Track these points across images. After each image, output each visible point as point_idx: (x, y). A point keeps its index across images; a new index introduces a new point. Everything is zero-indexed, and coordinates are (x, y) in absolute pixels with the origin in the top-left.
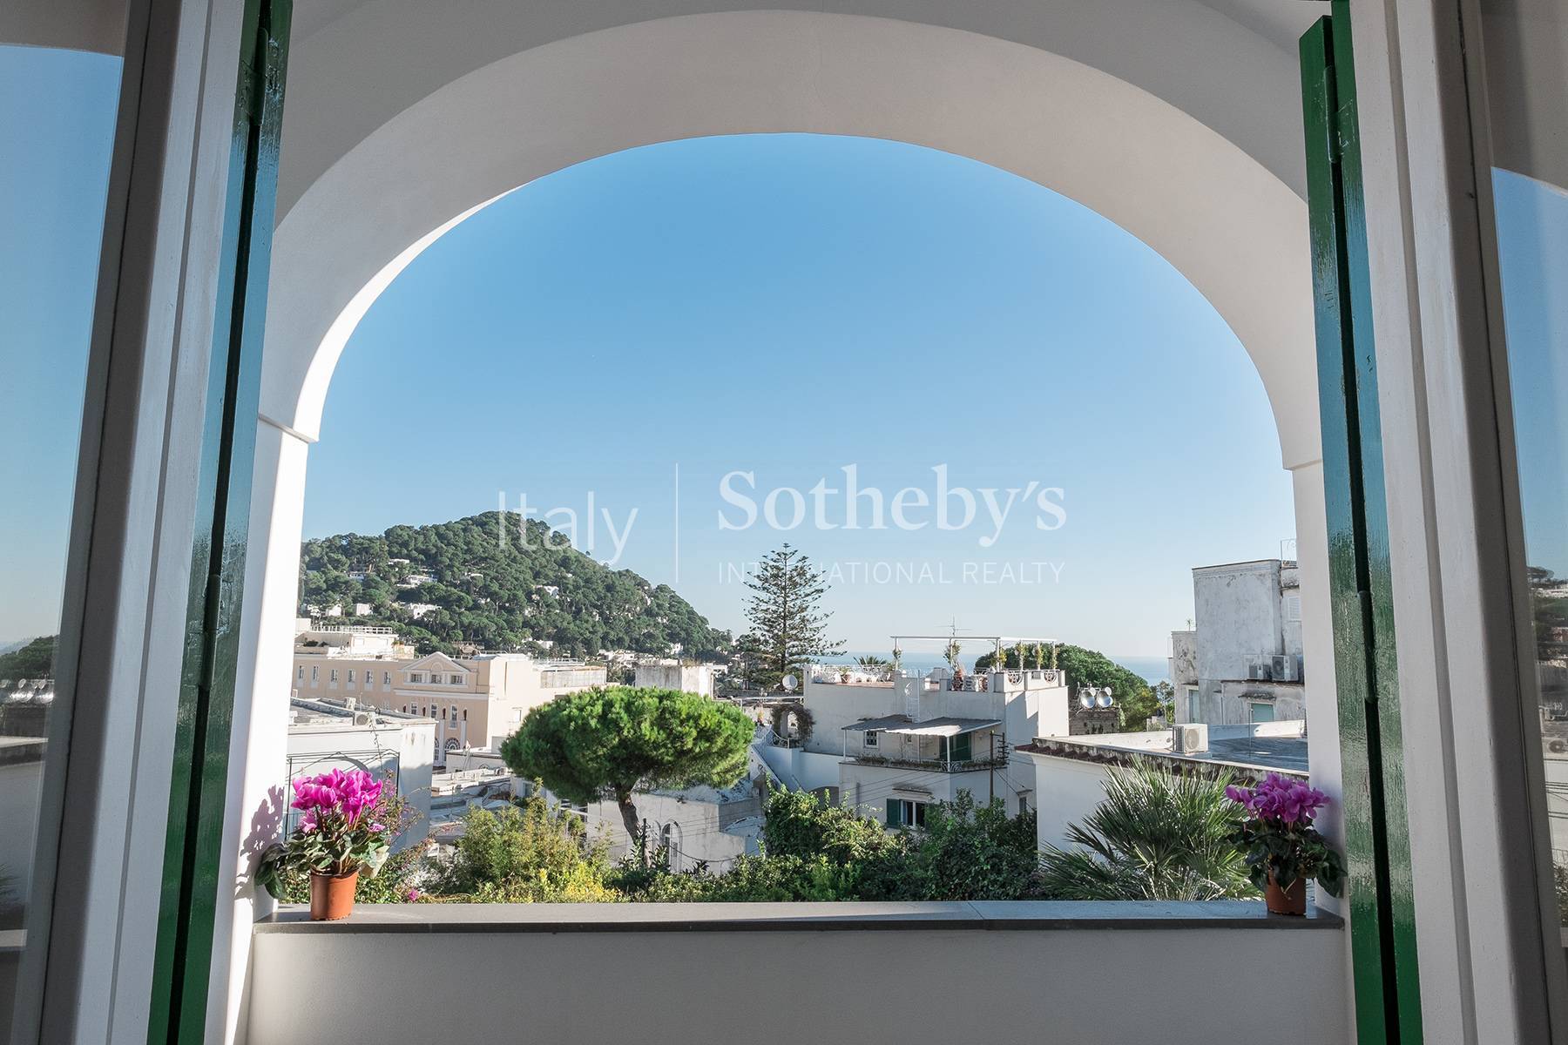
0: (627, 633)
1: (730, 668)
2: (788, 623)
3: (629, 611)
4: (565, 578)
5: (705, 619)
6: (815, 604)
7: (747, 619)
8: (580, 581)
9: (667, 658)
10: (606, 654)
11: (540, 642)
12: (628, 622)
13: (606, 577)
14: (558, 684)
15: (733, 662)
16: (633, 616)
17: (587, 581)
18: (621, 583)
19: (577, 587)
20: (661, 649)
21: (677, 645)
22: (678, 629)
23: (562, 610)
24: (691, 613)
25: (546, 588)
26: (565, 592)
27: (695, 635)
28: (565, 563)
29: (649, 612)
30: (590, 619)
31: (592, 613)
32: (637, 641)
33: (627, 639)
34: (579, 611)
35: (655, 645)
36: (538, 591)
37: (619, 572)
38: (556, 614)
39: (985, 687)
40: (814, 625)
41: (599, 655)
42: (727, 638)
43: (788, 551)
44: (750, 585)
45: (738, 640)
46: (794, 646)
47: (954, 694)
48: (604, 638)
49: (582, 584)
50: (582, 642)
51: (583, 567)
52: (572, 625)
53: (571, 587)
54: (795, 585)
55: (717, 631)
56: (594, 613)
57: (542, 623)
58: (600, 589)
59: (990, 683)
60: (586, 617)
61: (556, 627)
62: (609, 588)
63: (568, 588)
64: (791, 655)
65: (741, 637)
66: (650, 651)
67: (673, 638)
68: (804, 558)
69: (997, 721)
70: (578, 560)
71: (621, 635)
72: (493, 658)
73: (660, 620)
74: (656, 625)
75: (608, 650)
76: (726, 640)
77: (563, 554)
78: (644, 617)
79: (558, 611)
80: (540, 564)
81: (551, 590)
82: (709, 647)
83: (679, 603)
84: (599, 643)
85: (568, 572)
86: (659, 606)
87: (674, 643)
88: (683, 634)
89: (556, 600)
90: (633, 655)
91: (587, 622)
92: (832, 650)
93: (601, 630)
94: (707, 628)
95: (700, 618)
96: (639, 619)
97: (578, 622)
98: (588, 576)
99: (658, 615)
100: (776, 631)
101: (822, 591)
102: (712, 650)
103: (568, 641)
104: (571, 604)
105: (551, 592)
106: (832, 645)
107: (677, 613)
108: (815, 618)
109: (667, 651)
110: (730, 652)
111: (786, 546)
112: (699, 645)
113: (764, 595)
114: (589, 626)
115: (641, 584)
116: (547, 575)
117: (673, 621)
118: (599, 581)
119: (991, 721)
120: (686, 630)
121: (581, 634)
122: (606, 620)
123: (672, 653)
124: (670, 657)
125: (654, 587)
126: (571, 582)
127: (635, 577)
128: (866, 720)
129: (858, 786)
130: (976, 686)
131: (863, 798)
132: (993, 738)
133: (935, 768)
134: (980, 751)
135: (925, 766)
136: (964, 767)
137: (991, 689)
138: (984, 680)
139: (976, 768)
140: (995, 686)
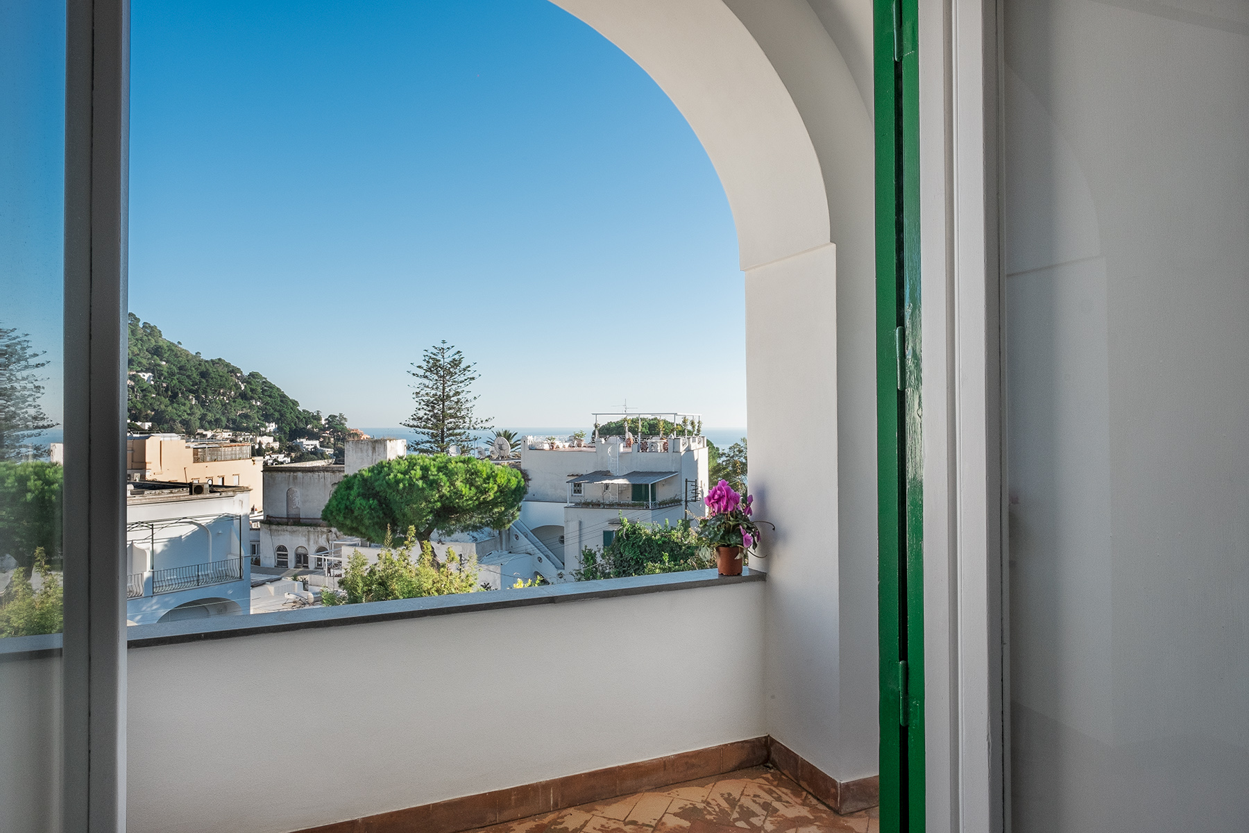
0: (223, 414)
1: (320, 442)
2: (446, 403)
3: (224, 395)
4: (159, 365)
5: (297, 402)
6: (466, 389)
7: (414, 401)
8: (174, 368)
9: (263, 435)
10: (205, 433)
11: (139, 423)
12: (224, 405)
13: (200, 365)
14: (208, 459)
15: (324, 437)
16: (228, 399)
17: (181, 368)
18: (215, 370)
19: (172, 374)
20: (257, 428)
21: (271, 424)
22: (272, 411)
23: (158, 394)
24: (283, 398)
25: (141, 374)
26: (159, 378)
27: (288, 415)
28: (156, 351)
29: (243, 396)
30: (187, 402)
31: (188, 397)
32: (234, 421)
33: (224, 419)
34: (174, 396)
35: (251, 425)
36: (133, 378)
37: (212, 361)
38: (153, 398)
39: (666, 449)
40: (468, 405)
41: (198, 434)
42: (318, 418)
43: (445, 346)
44: (414, 374)
45: (326, 420)
46: (451, 423)
47: (642, 455)
48: (203, 418)
49: (176, 371)
50: (180, 422)
51: (176, 355)
52: (170, 408)
53: (166, 374)
54: (451, 374)
55: (308, 412)
56: (191, 397)
57: (139, 406)
58: (195, 376)
59: (670, 447)
60: (183, 400)
61: (153, 410)
62: (204, 375)
63: (162, 374)
64: (449, 429)
65: (330, 416)
66: (247, 429)
67: (268, 418)
68: (459, 352)
69: (675, 472)
70: (170, 350)
71: (218, 416)
72: (148, 438)
73: (254, 403)
74: (251, 407)
75: (206, 430)
76: (315, 419)
77: (154, 344)
78: (239, 400)
79: (154, 395)
81: (146, 376)
82: (302, 425)
83: (271, 388)
84: (198, 423)
85: (161, 360)
86: (252, 390)
87: (269, 423)
88: (277, 415)
89: (151, 385)
90: (231, 434)
91: (184, 405)
92: (481, 425)
93: (199, 412)
94: (298, 410)
95: (291, 401)
96: (234, 402)
97: (175, 405)
98: (182, 363)
99: (252, 398)
101: (473, 379)
102: (304, 428)
103: (166, 422)
104: (167, 389)
105: (146, 378)
106: (482, 422)
107: (270, 396)
108: (467, 401)
109: (263, 429)
110: (320, 429)
111: (444, 342)
112: (293, 424)
114: (187, 408)
115: (234, 371)
117: (267, 404)
118: (193, 369)
119: (672, 473)
120: (279, 411)
121: (180, 416)
122: (202, 403)
123: (268, 431)
124: (266, 434)
125: (246, 373)
126: (165, 369)
127: (228, 365)
128: (573, 475)
129: (580, 523)
130: (659, 448)
131: (584, 531)
132: (686, 484)
133: (640, 506)
134: (663, 494)
135: (633, 506)
136: (660, 504)
137: (670, 450)
138: (664, 444)
139: (668, 505)
140: (674, 448)
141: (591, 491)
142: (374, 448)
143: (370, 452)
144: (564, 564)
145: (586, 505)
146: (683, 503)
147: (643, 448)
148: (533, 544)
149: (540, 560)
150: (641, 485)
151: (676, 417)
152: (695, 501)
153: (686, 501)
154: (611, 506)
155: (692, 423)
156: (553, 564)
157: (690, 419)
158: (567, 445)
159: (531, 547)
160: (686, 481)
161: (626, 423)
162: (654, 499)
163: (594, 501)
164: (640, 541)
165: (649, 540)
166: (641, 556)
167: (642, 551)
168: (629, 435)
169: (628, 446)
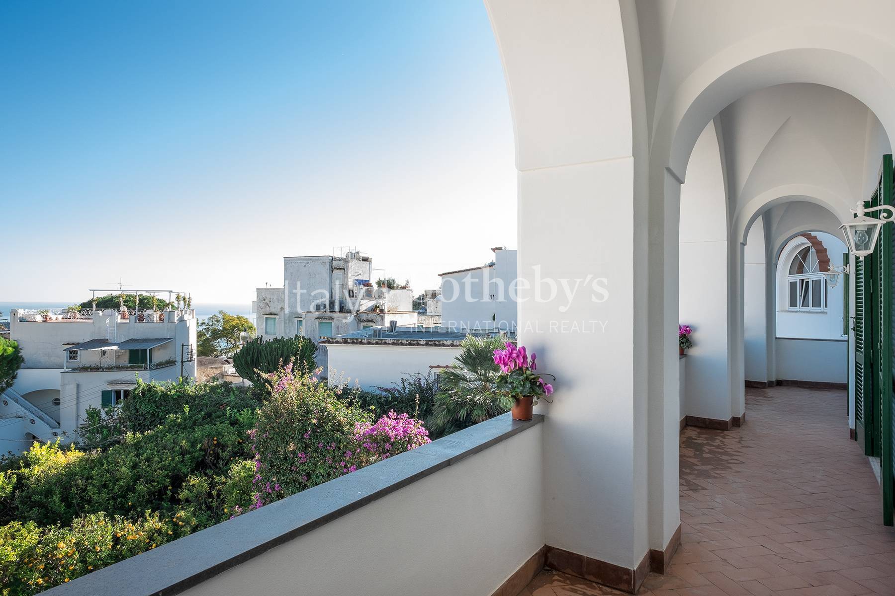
39: (161, 320)
47: (138, 324)
59: (165, 317)
69: (170, 339)
119: (167, 339)
128: (68, 344)
129: (78, 386)
130: (155, 319)
131: (81, 394)
132: (183, 348)
133: (139, 368)
134: (159, 356)
135: (132, 368)
136: (157, 365)
137: (166, 320)
138: (160, 315)
139: (164, 366)
140: (169, 319)
141: (87, 357)
144: (59, 424)
145: (85, 369)
146: (179, 364)
147: (140, 319)
148: (26, 409)
149: (33, 421)
150: (138, 350)
151: (171, 293)
152: (191, 361)
153: (182, 362)
154: (110, 369)
155: (184, 299)
156: (48, 424)
157: (183, 295)
158: (60, 317)
159: (21, 411)
160: (183, 345)
161: (121, 298)
162: (151, 362)
163: (93, 366)
164: (156, 397)
165: (165, 395)
166: (157, 410)
167: (158, 405)
168: (123, 308)
169: (123, 317)
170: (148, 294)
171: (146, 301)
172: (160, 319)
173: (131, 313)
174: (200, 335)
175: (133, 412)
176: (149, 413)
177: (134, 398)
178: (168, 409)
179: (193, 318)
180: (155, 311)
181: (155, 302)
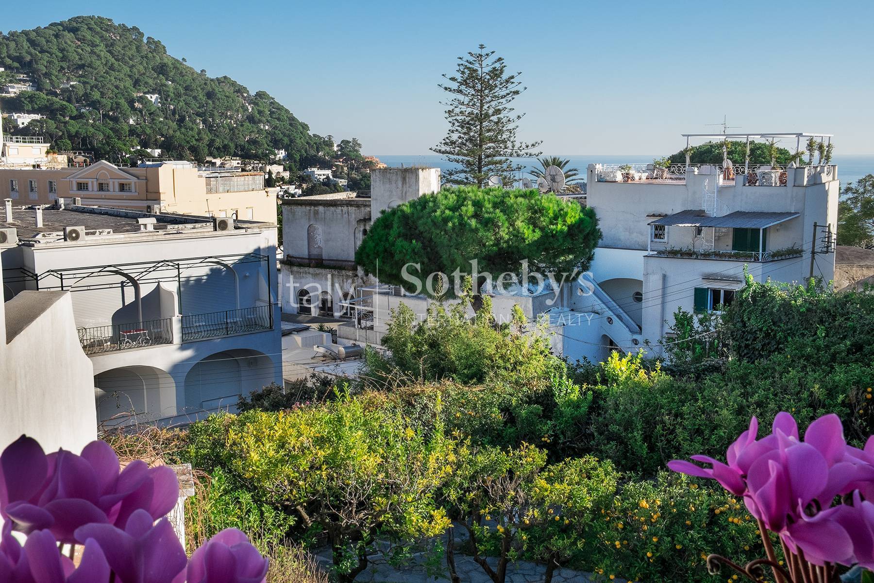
0: (231, 140)
1: (333, 172)
2: (484, 124)
3: (231, 118)
4: (165, 85)
5: (306, 125)
6: (509, 106)
7: (447, 121)
8: (180, 88)
9: (273, 164)
10: (214, 161)
11: (149, 150)
12: (232, 129)
13: (205, 84)
14: (221, 189)
15: (337, 166)
16: (236, 123)
17: (187, 88)
18: (221, 90)
19: (178, 95)
20: (267, 155)
21: (281, 151)
22: (281, 136)
23: (166, 118)
24: (292, 120)
25: (148, 96)
26: (166, 100)
27: (298, 141)
28: (162, 69)
29: (251, 119)
30: (194, 126)
31: (195, 120)
32: (243, 148)
33: (232, 145)
34: (182, 120)
35: (260, 152)
36: (141, 100)
37: (218, 79)
38: (161, 122)
39: (783, 182)
40: (511, 126)
41: (207, 162)
42: (329, 144)
43: (484, 52)
44: (446, 89)
45: (338, 146)
46: (490, 148)
47: (749, 190)
48: (211, 144)
49: (183, 92)
50: (189, 149)
51: (181, 74)
52: (178, 134)
53: (172, 95)
54: (491, 88)
55: (319, 136)
56: (198, 121)
57: (148, 131)
58: (201, 96)
59: (790, 177)
60: (191, 124)
61: (162, 136)
62: (210, 95)
63: (169, 96)
64: (488, 156)
65: (342, 142)
66: (256, 157)
67: (277, 144)
68: (500, 59)
69: (796, 213)
70: (175, 68)
71: (226, 142)
72: (160, 165)
73: (262, 127)
74: (260, 131)
75: (215, 158)
76: (327, 145)
77: (159, 62)
78: (247, 124)
79: (162, 119)
80: (139, 72)
81: (153, 98)
82: (312, 152)
83: (278, 109)
84: (206, 150)
85: (167, 79)
86: (260, 112)
87: (279, 149)
88: (286, 140)
89: (159, 108)
90: (240, 162)
91: (192, 129)
92: (526, 151)
93: (207, 138)
94: (308, 134)
95: (300, 124)
96: (242, 125)
97: (183, 130)
98: (188, 83)
99: (260, 121)
100: (472, 134)
101: (517, 93)
102: (315, 156)
103: (175, 148)
104: (174, 112)
105: (153, 100)
106: (527, 147)
107: (279, 119)
108: (509, 120)
109: (272, 157)
110: (333, 157)
111: (482, 47)
112: (303, 151)
113: (461, 97)
114: (195, 133)
115: (240, 90)
116: (146, 83)
117: (275, 128)
118: (200, 89)
119: (790, 214)
120: (289, 136)
121: (188, 142)
122: (210, 127)
123: (277, 159)
124: (275, 163)
125: (253, 93)
126: (172, 90)
127: (234, 84)
128: (654, 215)
129: (664, 277)
130: (773, 181)
131: (669, 290)
132: (815, 230)
133: (747, 258)
134: (777, 242)
135: (736, 257)
136: (774, 255)
137: (790, 183)
138: (782, 175)
139: (783, 257)
140: (795, 181)
141: (677, 235)
142: (404, 179)
143: (400, 184)
144: (640, 328)
145: (674, 254)
146: (807, 256)
147: (751, 181)
148: (604, 303)
149: (610, 320)
150: (746, 230)
151: (800, 138)
152: (827, 252)
153: (813, 253)
154: (706, 256)
155: (821, 147)
156: (627, 327)
157: (819, 140)
158: (644, 176)
159: (599, 305)
160: (815, 226)
161: (725, 147)
162: (764, 250)
163: (684, 250)
164: (773, 307)
165: (786, 305)
166: (773, 327)
167: (776, 320)
168: (727, 163)
169: (727, 178)
170: (762, 141)
171: (759, 152)
172: (781, 181)
173: (737, 171)
174: (843, 208)
175: (739, 325)
176: (761, 330)
177: (741, 304)
178: (791, 329)
179: (834, 179)
180: (774, 168)
181: (774, 154)
